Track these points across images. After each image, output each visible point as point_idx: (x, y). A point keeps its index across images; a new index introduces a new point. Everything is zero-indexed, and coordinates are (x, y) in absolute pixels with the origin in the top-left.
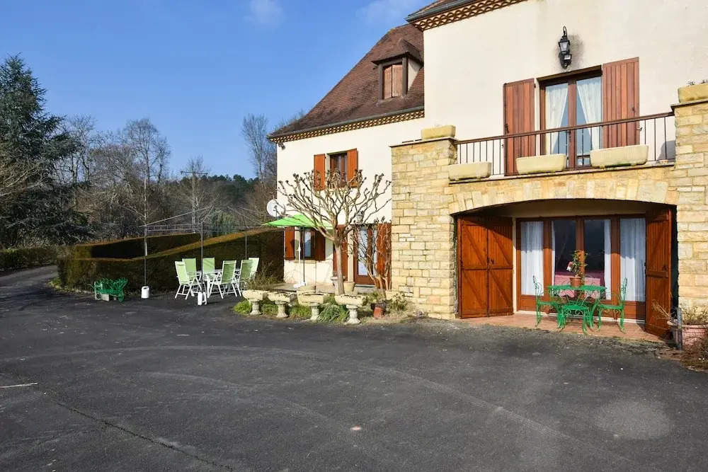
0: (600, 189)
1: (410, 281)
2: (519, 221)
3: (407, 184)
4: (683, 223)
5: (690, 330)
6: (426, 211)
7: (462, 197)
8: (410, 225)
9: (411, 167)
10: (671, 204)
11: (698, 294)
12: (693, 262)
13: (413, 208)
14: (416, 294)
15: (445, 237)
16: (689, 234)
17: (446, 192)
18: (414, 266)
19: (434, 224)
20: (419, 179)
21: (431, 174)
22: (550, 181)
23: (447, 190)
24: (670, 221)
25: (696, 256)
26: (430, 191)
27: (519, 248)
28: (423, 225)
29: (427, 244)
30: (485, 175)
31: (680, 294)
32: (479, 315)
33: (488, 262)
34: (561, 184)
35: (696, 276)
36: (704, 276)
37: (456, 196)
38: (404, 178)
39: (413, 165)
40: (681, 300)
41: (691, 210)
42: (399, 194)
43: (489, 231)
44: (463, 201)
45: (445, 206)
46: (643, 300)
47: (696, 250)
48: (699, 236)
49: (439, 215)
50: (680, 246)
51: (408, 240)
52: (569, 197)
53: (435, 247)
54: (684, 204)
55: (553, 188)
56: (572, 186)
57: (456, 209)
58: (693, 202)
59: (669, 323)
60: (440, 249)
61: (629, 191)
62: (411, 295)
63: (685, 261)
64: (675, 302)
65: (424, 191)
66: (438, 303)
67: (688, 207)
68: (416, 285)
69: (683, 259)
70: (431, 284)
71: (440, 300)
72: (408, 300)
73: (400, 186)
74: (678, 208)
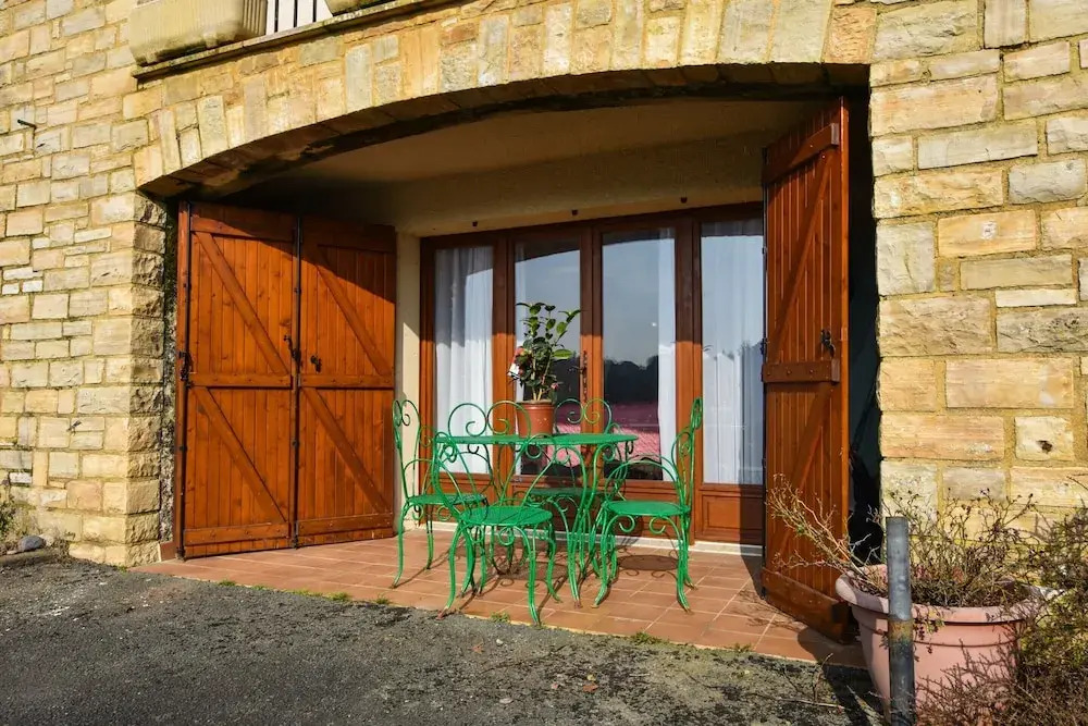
0: (590, 35)
1: (27, 428)
2: (431, 248)
3: (27, 97)
4: (896, 135)
5: (945, 635)
6: (75, 184)
7: (172, 122)
8: (31, 236)
9: (41, 39)
10: (847, 60)
11: (958, 445)
12: (937, 303)
13: (41, 178)
14: (39, 478)
15: (121, 271)
16: (918, 181)
17: (128, 113)
18: (36, 376)
19: (94, 227)
20: (58, 79)
21: (90, 56)
22: (430, 29)
23: (132, 105)
24: (844, 149)
25: (947, 275)
26: (88, 112)
27: (427, 333)
28: (64, 233)
29: (75, 297)
30: (228, 31)
31: (886, 447)
32: (259, 545)
33: (299, 364)
34: (465, 35)
35: (952, 365)
36: (982, 363)
37: (156, 122)
38: (22, 80)
39: (46, 29)
40: (890, 474)
41: (927, 78)
42: (6, 134)
43: (304, 263)
44: (173, 136)
45: (125, 161)
46: (755, 479)
47: (949, 251)
48: (955, 190)
49: (110, 194)
50: (885, 236)
51: (27, 287)
52: (487, 79)
53: (96, 308)
54: (899, 57)
55: (439, 52)
56: (495, 39)
57: (155, 166)
58: (934, 42)
59: (843, 588)
60: (105, 315)
61: (693, 26)
62: (24, 478)
63: (906, 304)
64: (867, 486)
65: (70, 117)
66: (95, 504)
67: (914, 65)
68: (41, 445)
69: (898, 296)
70: (81, 440)
71: (101, 494)
72: (17, 498)
73: (11, 106)
74: (876, 76)
